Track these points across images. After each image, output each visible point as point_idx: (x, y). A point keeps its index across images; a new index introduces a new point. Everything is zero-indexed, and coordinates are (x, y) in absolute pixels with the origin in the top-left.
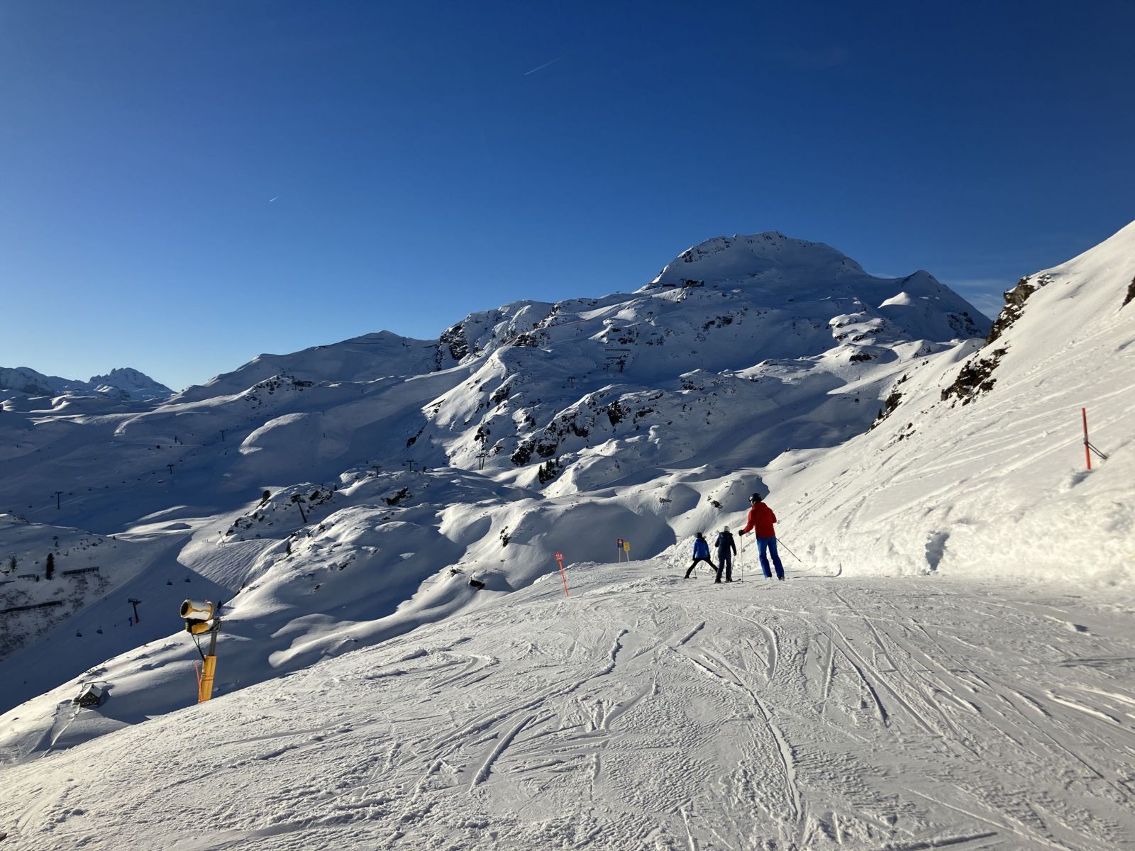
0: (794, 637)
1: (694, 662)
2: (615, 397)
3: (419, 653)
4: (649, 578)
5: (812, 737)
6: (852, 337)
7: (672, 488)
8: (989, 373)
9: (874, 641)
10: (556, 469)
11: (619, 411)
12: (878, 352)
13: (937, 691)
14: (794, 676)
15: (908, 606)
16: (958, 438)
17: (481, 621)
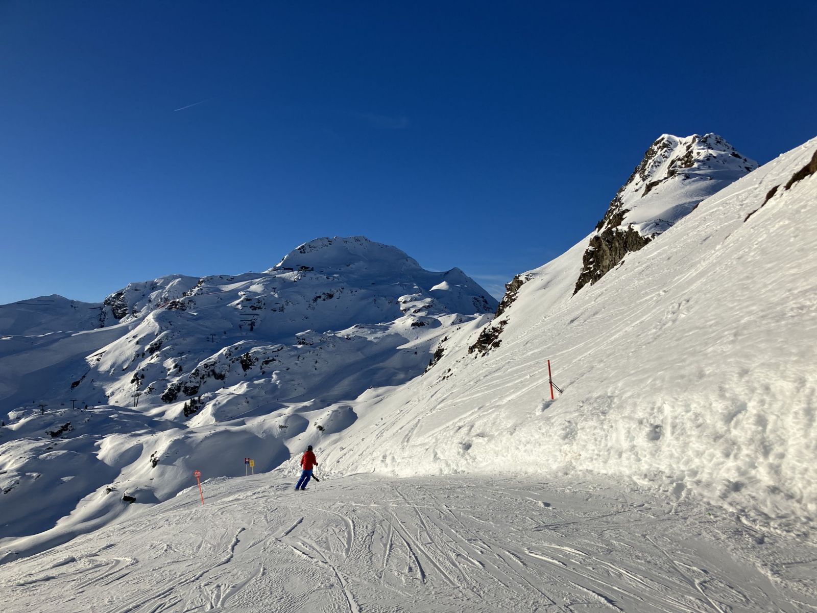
0: (366, 523)
1: (293, 548)
2: (246, 349)
3: (67, 561)
4: (268, 487)
5: (373, 596)
6: (412, 310)
7: (289, 417)
8: (498, 336)
9: (419, 523)
10: (198, 405)
11: (250, 360)
12: (429, 321)
13: (458, 555)
14: (364, 552)
15: (443, 496)
16: (478, 379)
17: (126, 530)
